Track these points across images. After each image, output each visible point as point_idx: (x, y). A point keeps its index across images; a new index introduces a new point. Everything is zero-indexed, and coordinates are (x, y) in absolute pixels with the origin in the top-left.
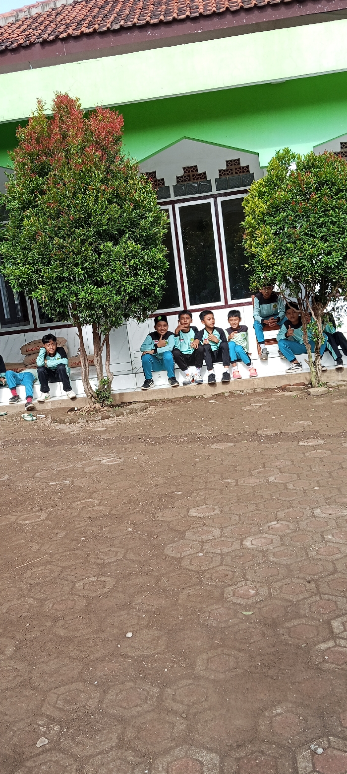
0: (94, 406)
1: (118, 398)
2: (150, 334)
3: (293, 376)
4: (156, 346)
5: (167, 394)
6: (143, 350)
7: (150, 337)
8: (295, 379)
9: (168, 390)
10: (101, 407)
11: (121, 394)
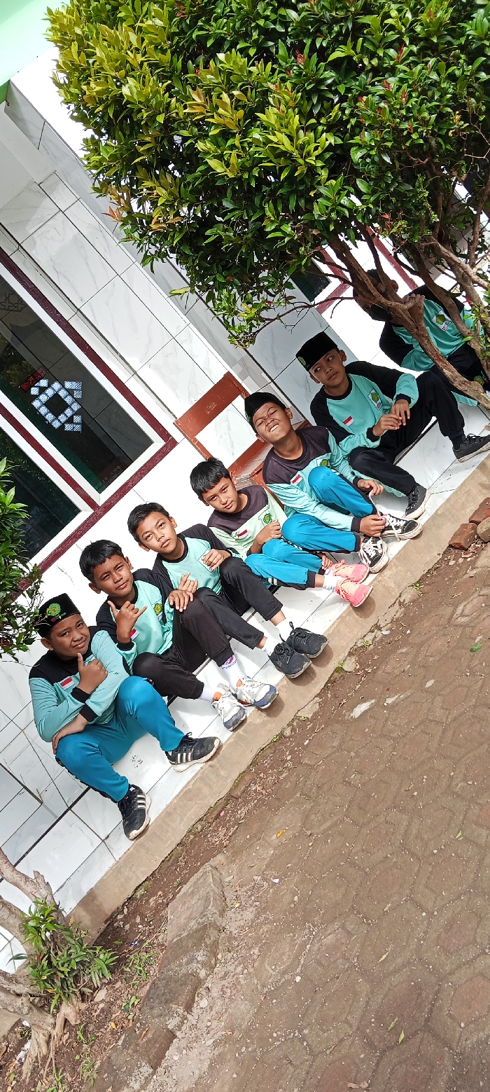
0: (60, 1022)
1: (86, 919)
2: (35, 673)
3: (452, 501)
4: (79, 695)
5: (206, 791)
6: (49, 734)
7: (41, 681)
8: (463, 507)
9: (201, 778)
10: (83, 1006)
11: (89, 901)
